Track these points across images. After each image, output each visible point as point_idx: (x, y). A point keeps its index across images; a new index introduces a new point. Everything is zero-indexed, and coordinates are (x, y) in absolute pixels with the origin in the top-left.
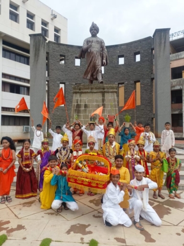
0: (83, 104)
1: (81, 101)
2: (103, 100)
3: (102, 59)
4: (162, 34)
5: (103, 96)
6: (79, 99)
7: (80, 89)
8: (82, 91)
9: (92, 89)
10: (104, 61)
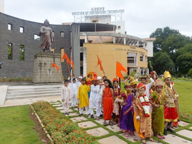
0: (43, 62)
1: (42, 61)
2: (54, 61)
3: (51, 40)
4: (76, 26)
5: (54, 59)
6: (41, 60)
7: (41, 55)
8: (42, 55)
9: (48, 55)
10: (52, 40)
